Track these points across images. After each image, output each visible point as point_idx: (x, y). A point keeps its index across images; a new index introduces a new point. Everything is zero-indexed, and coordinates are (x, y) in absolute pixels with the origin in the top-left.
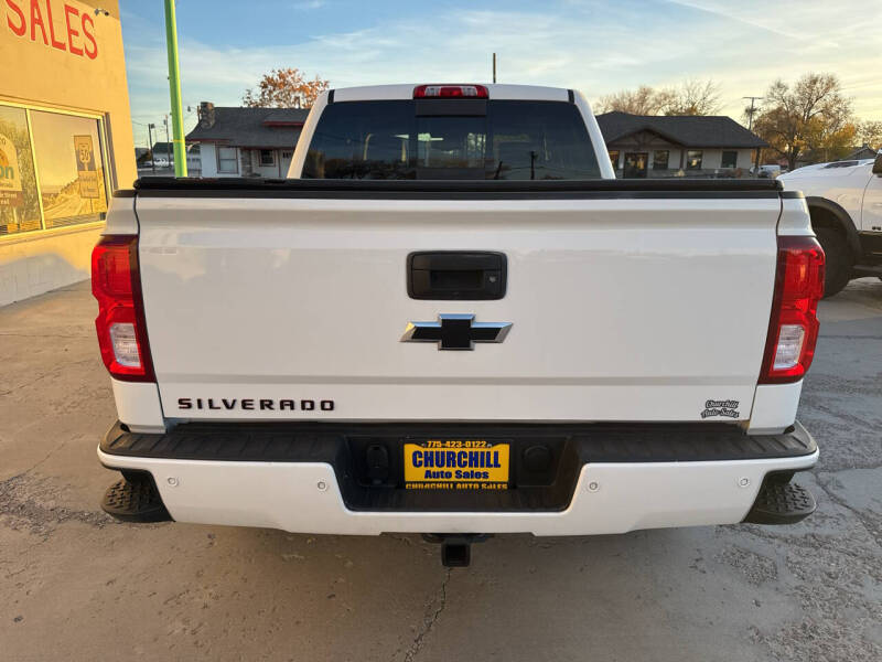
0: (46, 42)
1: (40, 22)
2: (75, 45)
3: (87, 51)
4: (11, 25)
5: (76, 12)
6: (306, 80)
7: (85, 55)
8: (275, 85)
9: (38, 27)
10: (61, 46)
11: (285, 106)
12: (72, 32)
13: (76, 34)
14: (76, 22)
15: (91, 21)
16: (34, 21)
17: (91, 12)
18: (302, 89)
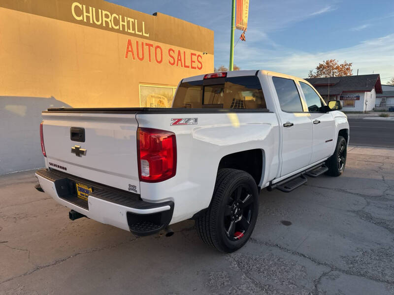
0: (182, 66)
1: (181, 60)
2: (193, 66)
3: (198, 68)
4: (170, 62)
5: (195, 55)
6: (339, 64)
7: (197, 69)
8: (324, 68)
9: (179, 62)
10: (188, 67)
11: (328, 76)
12: (192, 62)
13: (194, 62)
14: (195, 58)
15: (201, 57)
16: (178, 60)
17: (201, 54)
18: (337, 68)
